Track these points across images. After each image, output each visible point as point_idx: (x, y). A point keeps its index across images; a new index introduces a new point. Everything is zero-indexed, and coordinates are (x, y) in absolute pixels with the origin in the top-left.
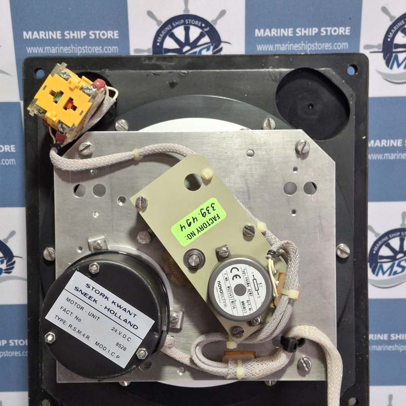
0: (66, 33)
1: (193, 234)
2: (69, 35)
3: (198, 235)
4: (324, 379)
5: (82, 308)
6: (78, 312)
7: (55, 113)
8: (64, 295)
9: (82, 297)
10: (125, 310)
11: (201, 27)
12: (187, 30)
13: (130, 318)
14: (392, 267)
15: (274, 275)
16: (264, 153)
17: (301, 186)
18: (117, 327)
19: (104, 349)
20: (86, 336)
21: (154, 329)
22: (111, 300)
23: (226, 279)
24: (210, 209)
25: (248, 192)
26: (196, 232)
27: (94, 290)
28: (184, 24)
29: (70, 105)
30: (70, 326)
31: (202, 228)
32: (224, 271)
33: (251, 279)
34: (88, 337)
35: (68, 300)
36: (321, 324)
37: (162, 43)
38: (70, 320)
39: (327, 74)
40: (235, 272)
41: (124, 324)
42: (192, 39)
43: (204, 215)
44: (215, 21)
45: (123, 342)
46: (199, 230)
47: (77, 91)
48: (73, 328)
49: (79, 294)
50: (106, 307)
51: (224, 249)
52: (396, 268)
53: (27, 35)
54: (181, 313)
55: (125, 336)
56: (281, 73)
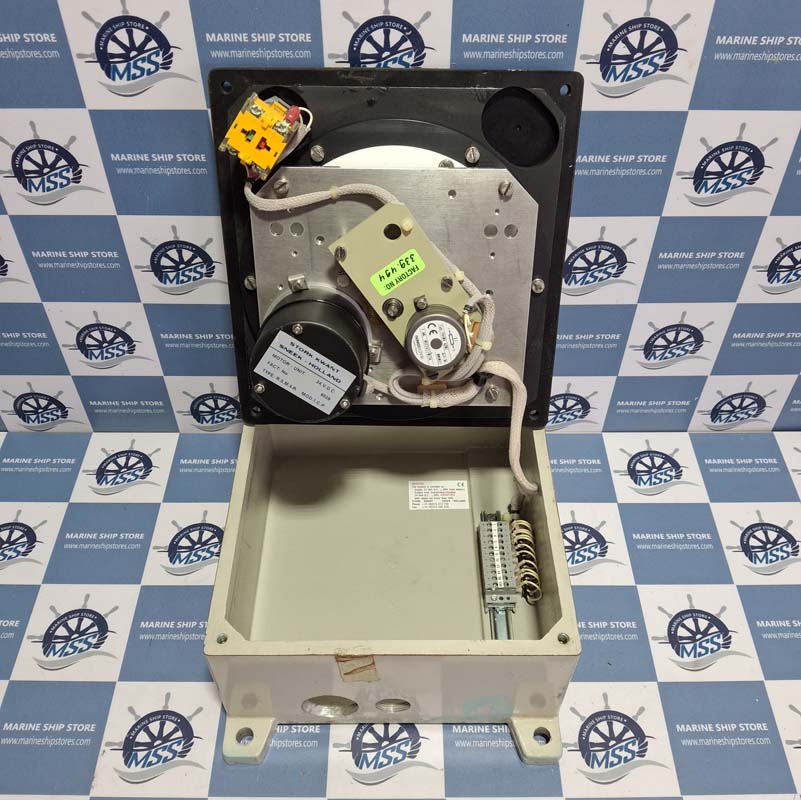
1: (392, 284)
2: (257, 38)
3: (396, 286)
4: (508, 405)
5: (288, 363)
6: (284, 367)
7: (248, 154)
8: (270, 352)
10: (328, 366)
11: (402, 31)
12: (387, 34)
13: (333, 373)
15: (469, 326)
16: (466, 193)
17: (501, 229)
18: (321, 380)
19: (310, 398)
20: (292, 387)
21: (355, 383)
22: (314, 357)
23: (424, 333)
24: (410, 260)
25: (448, 234)
26: (395, 282)
27: (298, 348)
28: (383, 26)
29: (263, 144)
30: (278, 378)
31: (401, 279)
33: (448, 333)
34: (294, 388)
35: (274, 356)
37: (359, 48)
38: (277, 373)
40: (432, 328)
41: (327, 378)
42: (392, 43)
43: (403, 266)
44: (419, 24)
45: (328, 393)
46: (398, 280)
47: (270, 129)
48: (280, 380)
49: (284, 351)
50: (310, 364)
51: (422, 300)
53: (210, 37)
54: (380, 349)
55: (328, 388)
56: (488, 92)
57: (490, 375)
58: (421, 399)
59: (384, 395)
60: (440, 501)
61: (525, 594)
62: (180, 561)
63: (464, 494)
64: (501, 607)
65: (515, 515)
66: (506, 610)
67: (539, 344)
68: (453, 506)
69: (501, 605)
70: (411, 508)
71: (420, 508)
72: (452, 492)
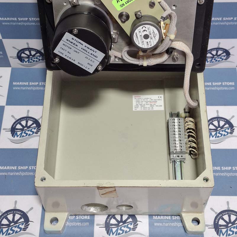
1: (123, 5)
3: (126, 5)
5: (71, 48)
6: (69, 50)
8: (61, 42)
9: (70, 43)
10: (91, 50)
13: (93, 53)
18: (88, 56)
19: (82, 65)
20: (73, 60)
22: (84, 45)
23: (140, 32)
26: (125, 4)
27: (76, 41)
32: (139, 28)
33: (152, 32)
34: (74, 60)
35: (64, 44)
38: (65, 53)
40: (144, 29)
41: (91, 55)
45: (91, 63)
46: (127, 2)
48: (67, 56)
49: (69, 42)
50: (82, 48)
51: (139, 13)
54: (117, 36)
55: (91, 60)
58: (138, 61)
60: (149, 106)
61: (190, 154)
62: (17, 136)
63: (161, 103)
64: (178, 161)
65: (187, 114)
66: (181, 162)
67: (201, 29)
68: (155, 108)
69: (178, 159)
70: (134, 110)
71: (138, 109)
72: (155, 101)
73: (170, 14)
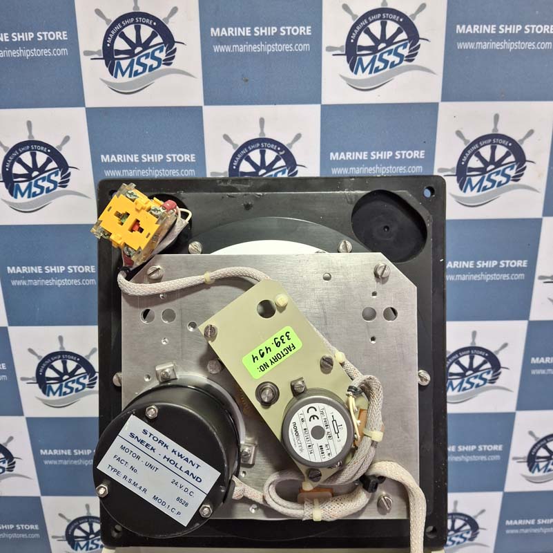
0: (143, 156)
1: (266, 365)
2: (146, 158)
3: (271, 367)
4: (405, 517)
5: (138, 458)
6: (132, 461)
7: (120, 236)
8: (118, 442)
9: (138, 444)
10: (187, 460)
11: (276, 151)
12: (263, 153)
13: (192, 470)
14: (461, 384)
15: (355, 412)
16: (342, 277)
17: (380, 312)
18: (177, 479)
19: (163, 503)
20: (142, 489)
21: (220, 482)
22: (170, 449)
23: (302, 420)
24: (285, 338)
25: (325, 317)
26: (269, 363)
27: (152, 436)
28: (260, 147)
29: (137, 227)
30: (125, 477)
31: (276, 359)
32: (300, 411)
33: (330, 420)
34: (145, 490)
35: (123, 448)
36: (402, 459)
37: (238, 166)
38: (125, 470)
39: (404, 197)
40: (312, 412)
41: (185, 476)
42: (268, 162)
43: (278, 345)
44: (291, 145)
45: (185, 496)
46: (273, 361)
47: (144, 212)
48: (128, 479)
49: (134, 441)
50: (165, 457)
51: (300, 383)
52: (465, 385)
53: (105, 159)
54: (254, 448)
55: (186, 490)
56: (356, 195)
57: (382, 479)
58: (301, 509)
59: (259, 506)
73: (367, 380)
